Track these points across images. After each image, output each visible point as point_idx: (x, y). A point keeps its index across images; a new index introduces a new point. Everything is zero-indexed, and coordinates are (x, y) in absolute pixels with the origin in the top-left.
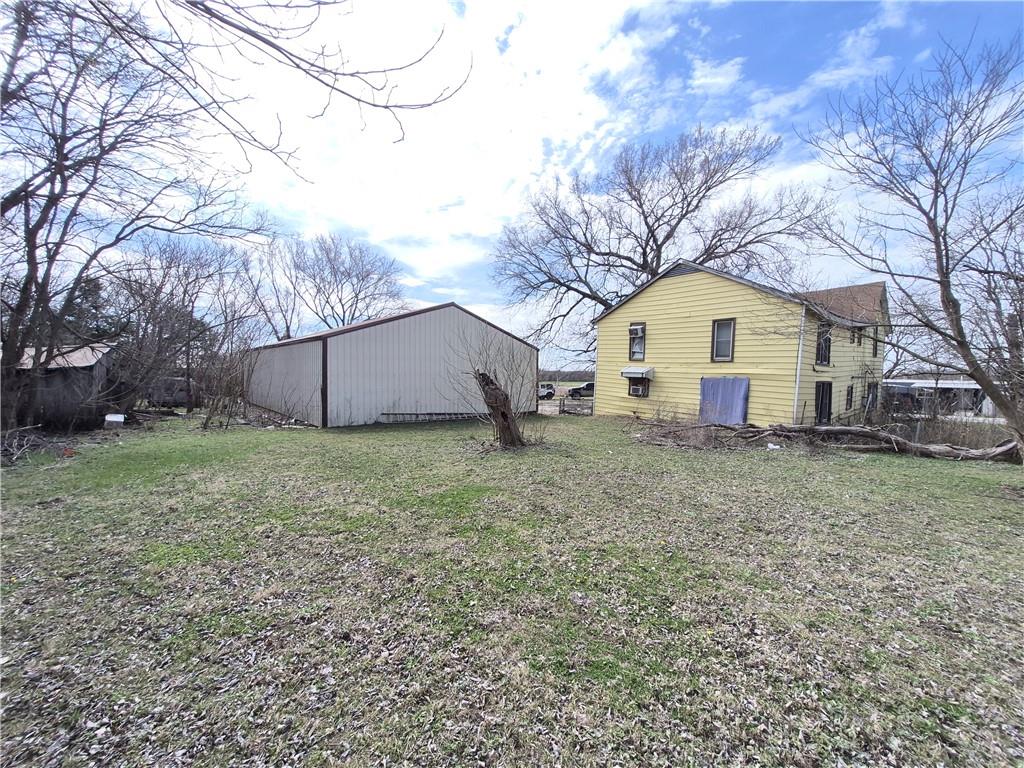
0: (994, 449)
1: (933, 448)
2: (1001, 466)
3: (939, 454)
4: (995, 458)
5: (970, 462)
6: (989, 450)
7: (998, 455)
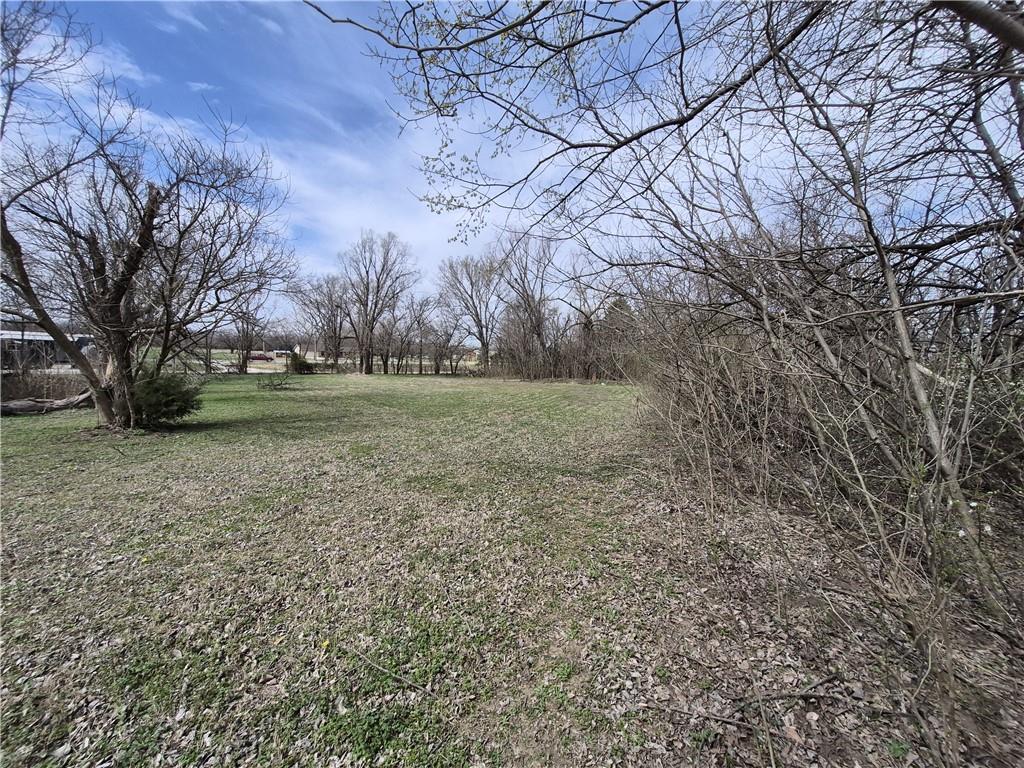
0: (77, 398)
1: (13, 404)
2: (83, 412)
3: (21, 410)
4: (77, 406)
5: (54, 413)
6: (72, 399)
7: (81, 402)
